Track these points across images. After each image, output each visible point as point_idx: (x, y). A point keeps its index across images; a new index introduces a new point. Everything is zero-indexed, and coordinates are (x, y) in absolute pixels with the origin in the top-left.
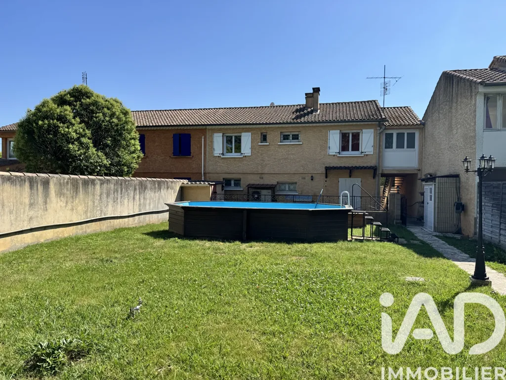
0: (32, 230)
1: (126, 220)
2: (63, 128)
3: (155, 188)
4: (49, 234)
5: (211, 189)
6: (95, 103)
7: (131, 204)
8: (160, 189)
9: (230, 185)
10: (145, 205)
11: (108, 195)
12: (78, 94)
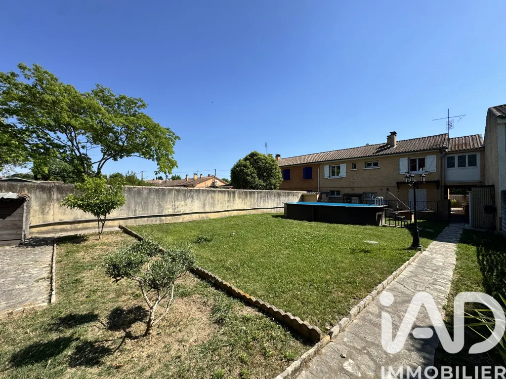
0: (228, 211)
1: (270, 210)
2: (245, 170)
3: (286, 195)
4: (235, 213)
5: (318, 196)
6: (259, 158)
7: (272, 203)
8: (289, 195)
9: (334, 194)
10: (280, 204)
11: (261, 198)
12: (253, 155)
